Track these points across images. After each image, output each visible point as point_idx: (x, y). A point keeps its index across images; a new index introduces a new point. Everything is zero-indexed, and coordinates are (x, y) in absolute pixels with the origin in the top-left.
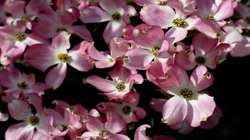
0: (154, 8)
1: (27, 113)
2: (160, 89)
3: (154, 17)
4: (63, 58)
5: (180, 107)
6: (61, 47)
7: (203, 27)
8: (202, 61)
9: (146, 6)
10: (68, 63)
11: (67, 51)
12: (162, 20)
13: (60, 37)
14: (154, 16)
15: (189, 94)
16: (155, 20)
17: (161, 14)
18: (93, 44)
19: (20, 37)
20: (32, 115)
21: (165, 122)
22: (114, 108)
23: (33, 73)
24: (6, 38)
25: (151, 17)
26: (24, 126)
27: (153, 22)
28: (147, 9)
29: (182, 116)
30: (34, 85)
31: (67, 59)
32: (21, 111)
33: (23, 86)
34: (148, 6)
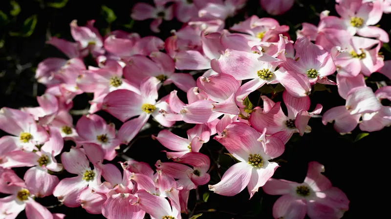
0: (238, 55)
1: (85, 166)
2: (228, 153)
3: (235, 66)
4: (147, 108)
5: (240, 175)
6: (150, 96)
7: (293, 81)
8: (292, 125)
9: (228, 52)
10: (153, 115)
11: (155, 101)
12: (246, 70)
13: (150, 83)
14: (235, 64)
15: (257, 161)
16: (235, 69)
17: (247, 63)
18: (176, 93)
19: (114, 82)
20: (89, 169)
21: (211, 190)
22: (179, 170)
23: (114, 123)
24: (99, 81)
25: (231, 65)
26: (78, 181)
27: (231, 71)
28: (228, 55)
29: (240, 186)
30: (114, 139)
31: (152, 111)
32: (78, 163)
33: (103, 139)
34: (231, 53)
